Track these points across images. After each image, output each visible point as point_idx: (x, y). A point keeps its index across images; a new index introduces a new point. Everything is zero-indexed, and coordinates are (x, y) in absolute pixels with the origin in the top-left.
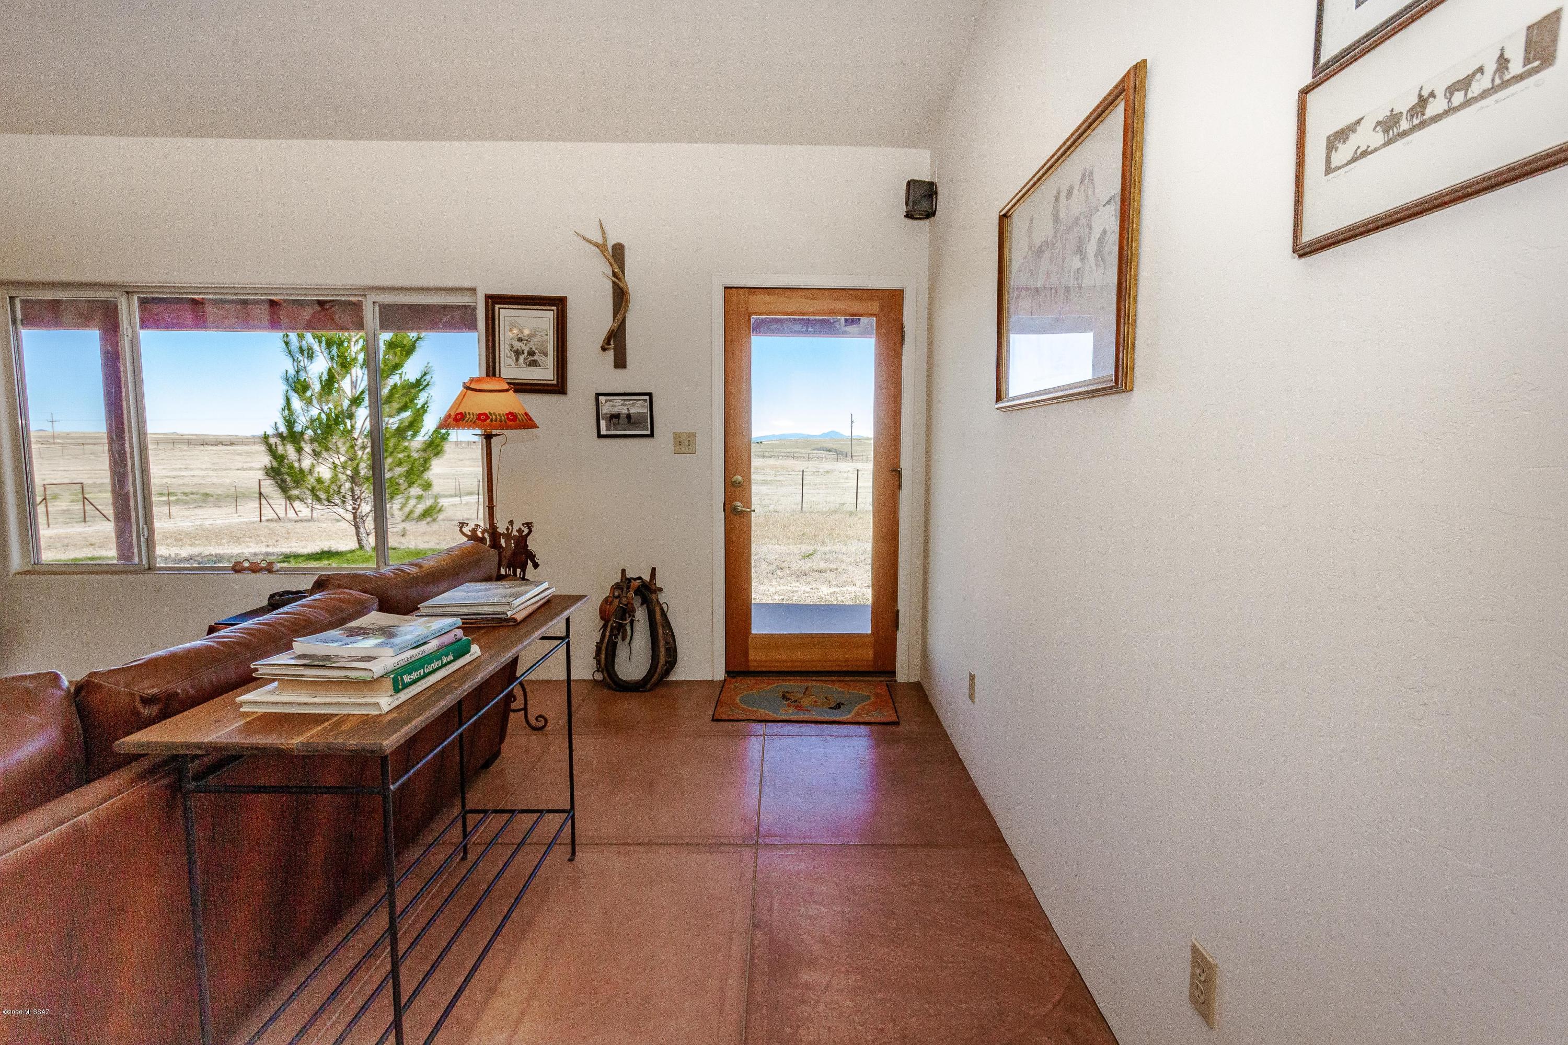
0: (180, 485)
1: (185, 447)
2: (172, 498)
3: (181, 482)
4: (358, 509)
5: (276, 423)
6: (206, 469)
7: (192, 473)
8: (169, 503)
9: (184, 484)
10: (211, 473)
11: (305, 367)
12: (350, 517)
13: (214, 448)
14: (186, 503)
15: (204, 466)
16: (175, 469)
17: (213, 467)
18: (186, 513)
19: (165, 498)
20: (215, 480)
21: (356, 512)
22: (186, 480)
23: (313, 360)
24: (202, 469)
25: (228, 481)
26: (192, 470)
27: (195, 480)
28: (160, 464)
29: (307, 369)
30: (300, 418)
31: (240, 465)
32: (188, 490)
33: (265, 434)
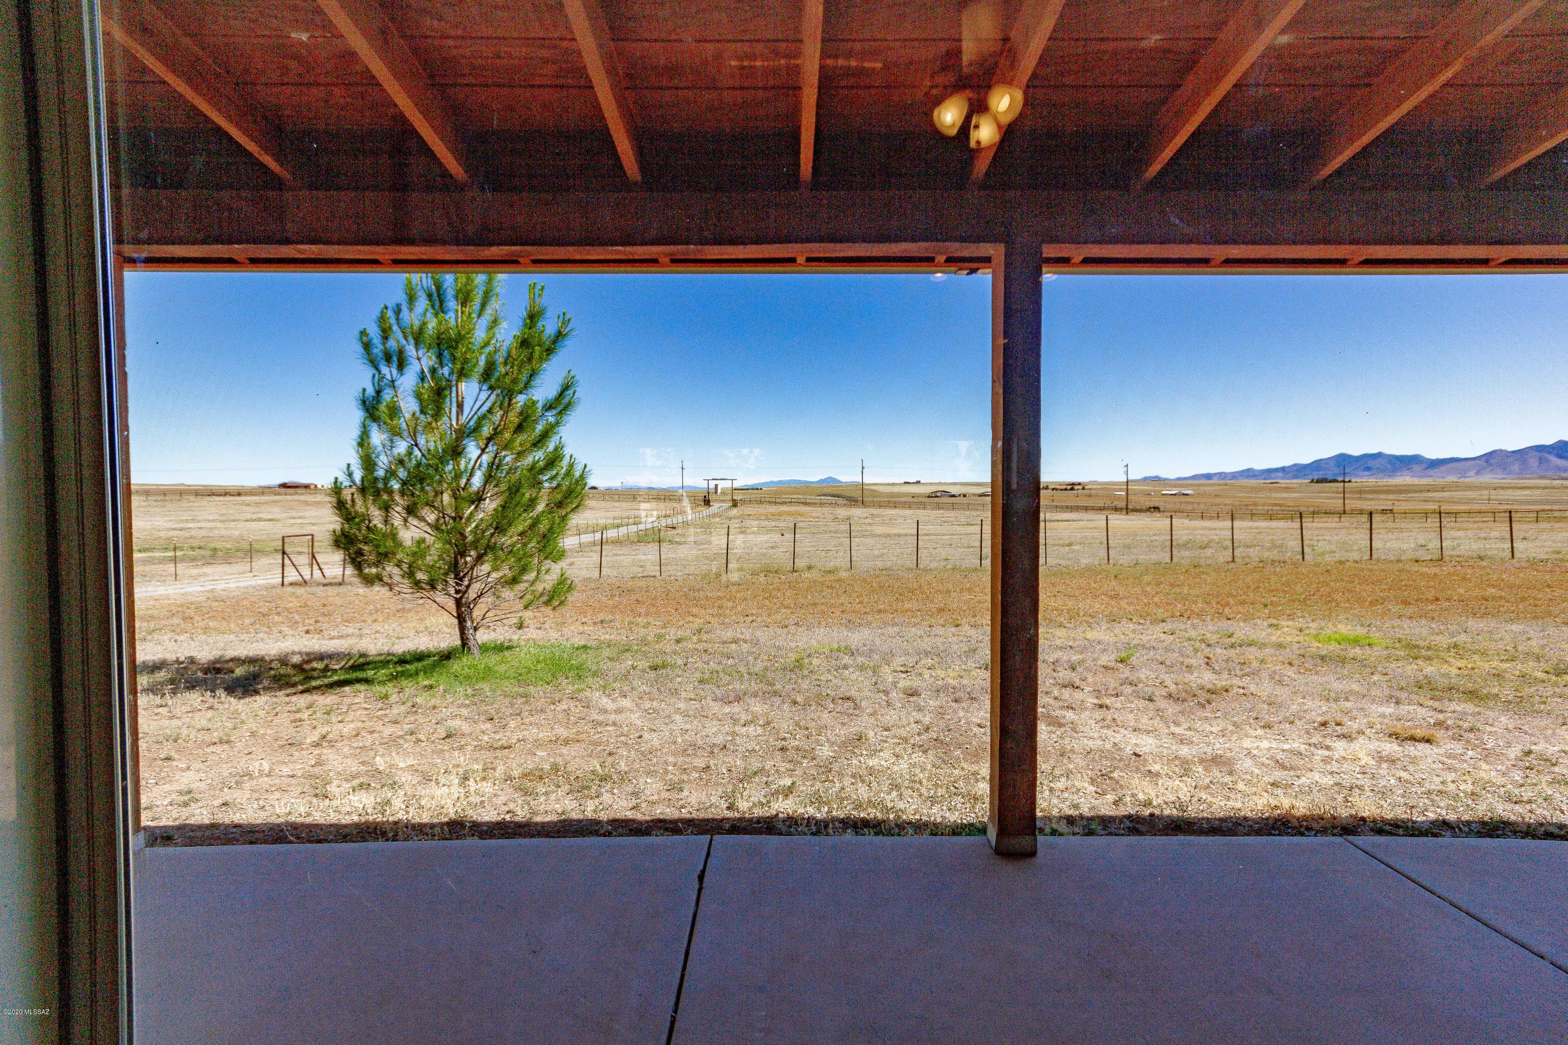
0: (186, 538)
1: (192, 498)
2: (179, 554)
3: (187, 535)
4: (465, 592)
5: (349, 465)
6: (214, 520)
7: (199, 525)
8: (175, 560)
9: (191, 537)
10: (219, 525)
11: (393, 381)
12: (451, 605)
13: (222, 498)
14: (193, 559)
15: (211, 518)
16: (182, 521)
17: (221, 518)
18: (195, 571)
19: (171, 554)
20: (223, 532)
21: (461, 598)
22: (193, 533)
23: (405, 370)
24: (209, 521)
25: (237, 533)
26: (199, 521)
27: (203, 533)
28: (167, 515)
29: (396, 384)
30: (381, 457)
31: (248, 516)
32: (196, 544)
33: (336, 482)
